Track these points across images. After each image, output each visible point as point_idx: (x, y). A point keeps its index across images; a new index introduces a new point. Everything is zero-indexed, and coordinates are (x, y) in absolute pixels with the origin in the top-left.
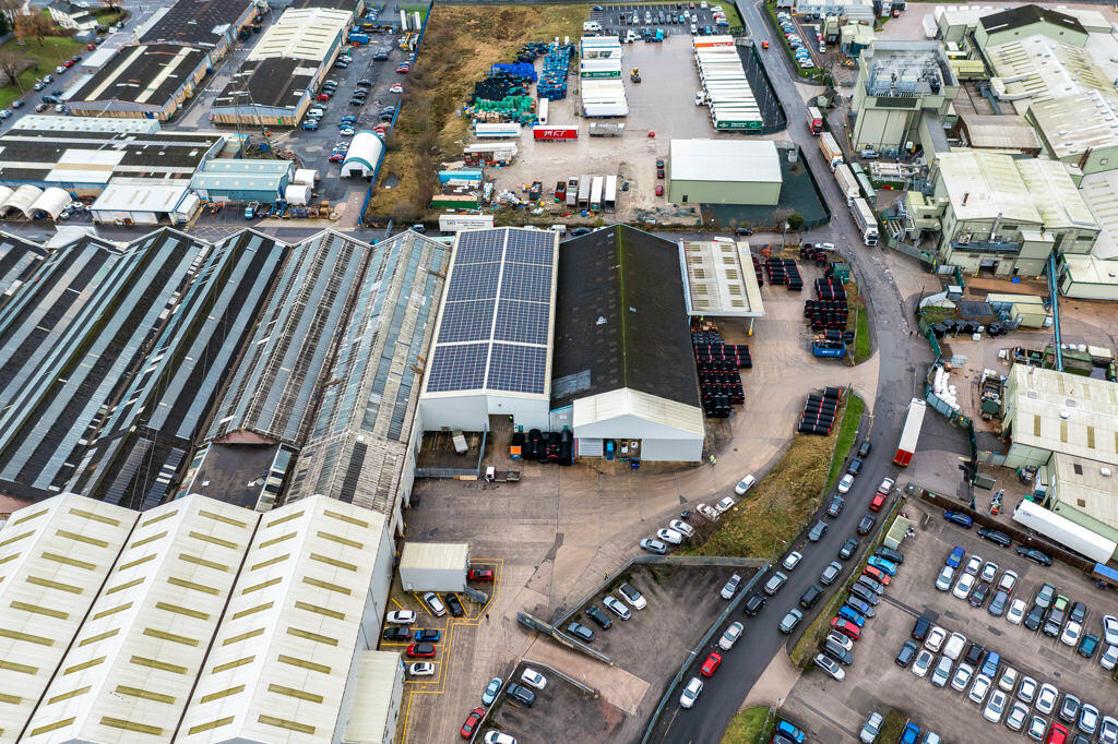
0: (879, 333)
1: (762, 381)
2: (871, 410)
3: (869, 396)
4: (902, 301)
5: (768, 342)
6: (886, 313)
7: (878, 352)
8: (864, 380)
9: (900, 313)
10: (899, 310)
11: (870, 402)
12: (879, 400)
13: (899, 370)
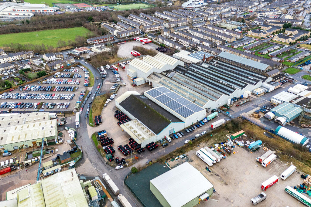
0: (91, 143)
1: (113, 122)
2: (87, 124)
3: (89, 127)
4: (88, 158)
5: (118, 131)
6: (91, 151)
7: (90, 138)
8: (91, 130)
9: (87, 153)
10: (88, 154)
11: (88, 126)
12: (86, 127)
13: (83, 136)
